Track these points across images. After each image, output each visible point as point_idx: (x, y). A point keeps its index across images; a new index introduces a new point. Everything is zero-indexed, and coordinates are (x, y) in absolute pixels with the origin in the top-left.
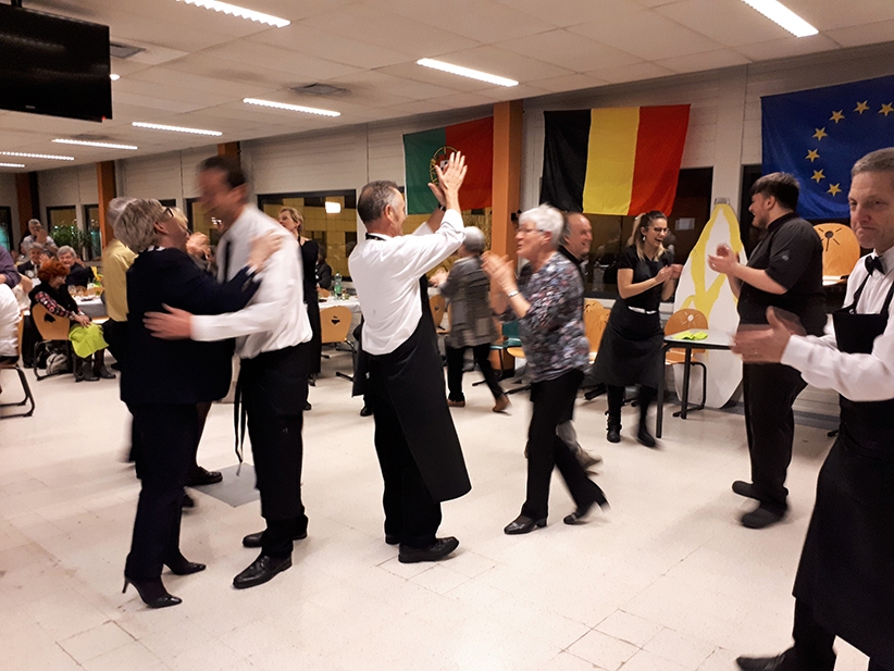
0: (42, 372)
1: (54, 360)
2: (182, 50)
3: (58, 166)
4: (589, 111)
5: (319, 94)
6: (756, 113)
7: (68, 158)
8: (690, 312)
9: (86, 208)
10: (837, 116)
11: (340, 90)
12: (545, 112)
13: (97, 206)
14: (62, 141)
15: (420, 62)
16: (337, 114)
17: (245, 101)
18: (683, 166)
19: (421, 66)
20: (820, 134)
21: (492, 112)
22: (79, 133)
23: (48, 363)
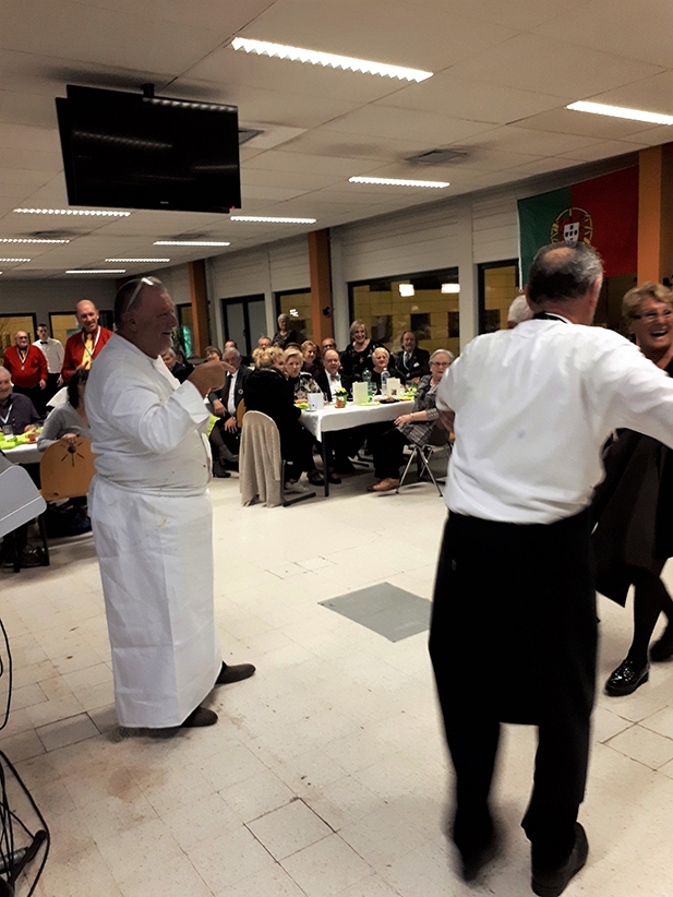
2: (301, 127)
3: (154, 268)
7: (164, 260)
9: (180, 307)
11: (459, 155)
13: (189, 305)
14: (162, 243)
15: (569, 107)
16: (447, 184)
17: (351, 180)
19: (572, 111)
21: (637, 161)
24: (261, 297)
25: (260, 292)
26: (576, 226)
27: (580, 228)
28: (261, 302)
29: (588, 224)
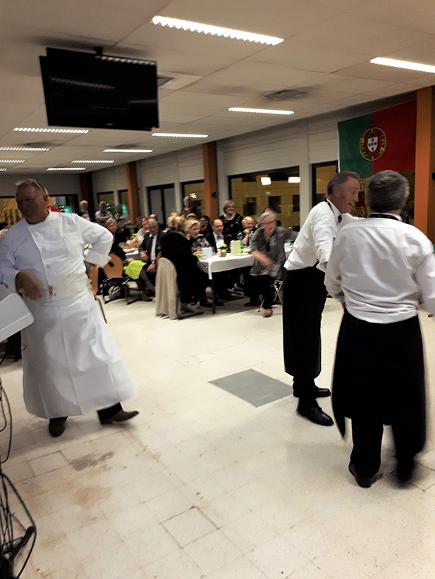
0: (107, 298)
1: (114, 290)
2: (198, 75)
3: (104, 167)
5: (285, 98)
7: (110, 162)
9: (120, 192)
11: (300, 93)
13: (126, 190)
14: (110, 151)
15: (372, 61)
16: (292, 112)
17: (230, 109)
19: (374, 64)
21: (416, 96)
22: (119, 144)
23: (110, 293)
25: (172, 183)
26: (376, 139)
27: (379, 141)
28: (172, 189)
29: (383, 138)
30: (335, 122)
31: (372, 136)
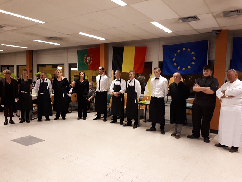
2: (16, 27)
4: (123, 47)
5: (54, 40)
6: (161, 49)
8: (147, 96)
10: (179, 51)
11: (59, 39)
12: (113, 47)
16: (59, 44)
17: (34, 40)
18: (145, 61)
19: (80, 34)
20: (175, 55)
21: (100, 46)
24: (13, 66)
25: (13, 65)
26: (89, 58)
27: (90, 58)
28: (13, 67)
29: (91, 58)
30: (76, 50)
31: (88, 57)
